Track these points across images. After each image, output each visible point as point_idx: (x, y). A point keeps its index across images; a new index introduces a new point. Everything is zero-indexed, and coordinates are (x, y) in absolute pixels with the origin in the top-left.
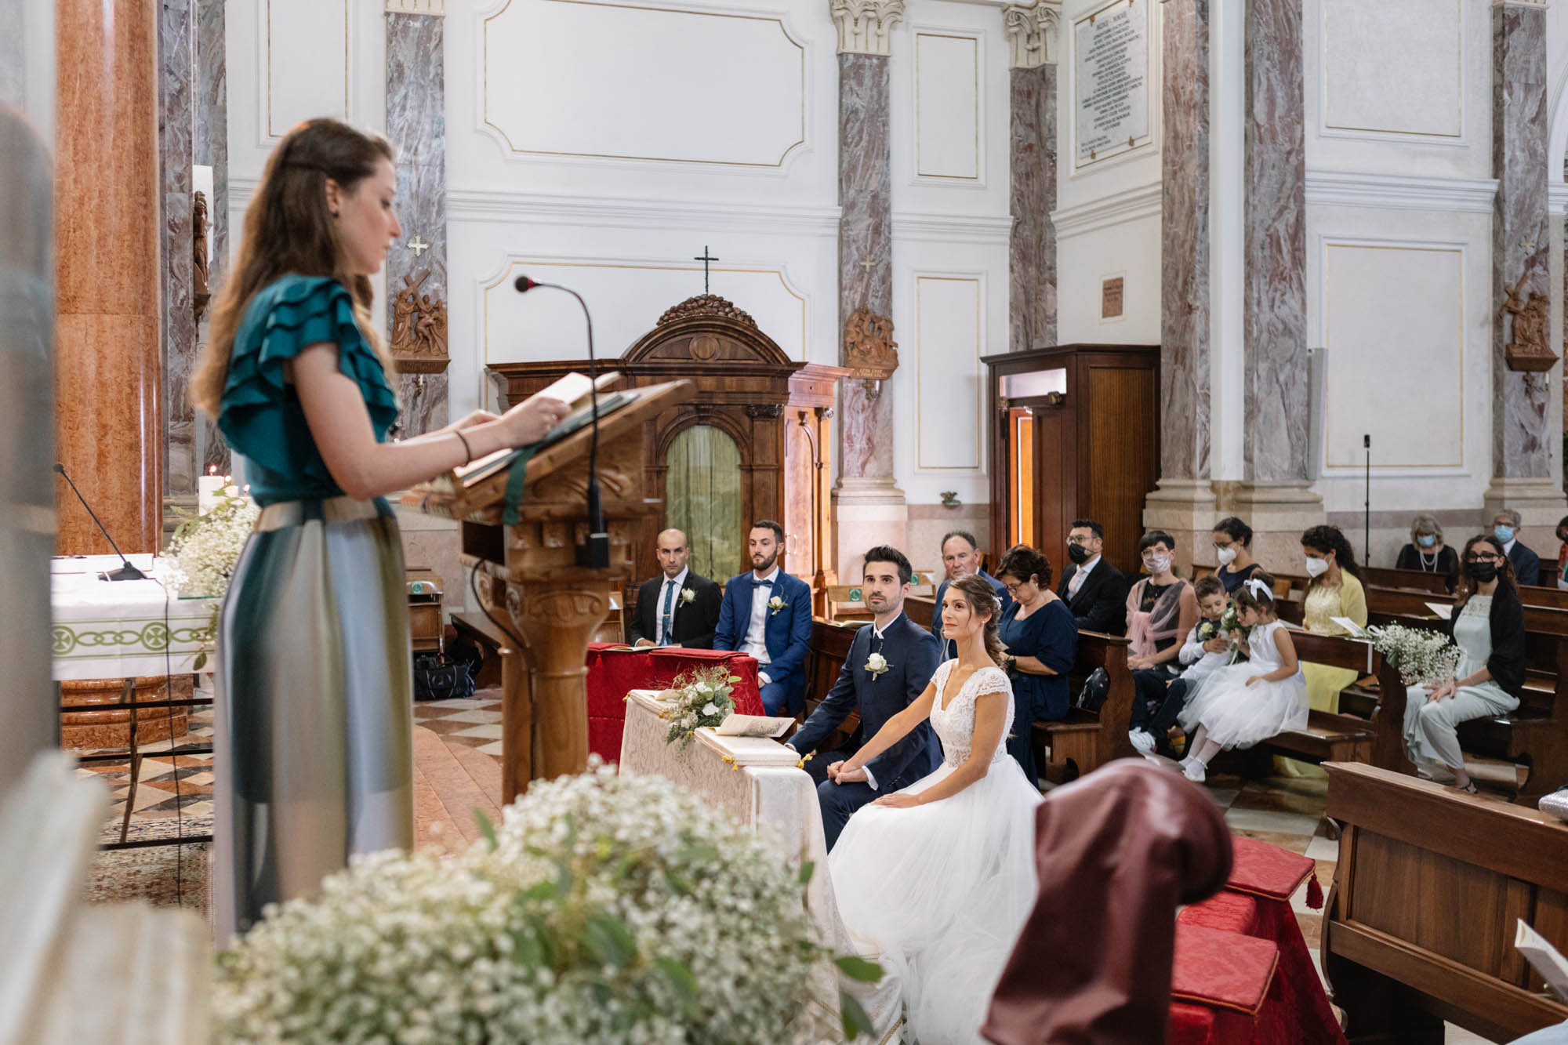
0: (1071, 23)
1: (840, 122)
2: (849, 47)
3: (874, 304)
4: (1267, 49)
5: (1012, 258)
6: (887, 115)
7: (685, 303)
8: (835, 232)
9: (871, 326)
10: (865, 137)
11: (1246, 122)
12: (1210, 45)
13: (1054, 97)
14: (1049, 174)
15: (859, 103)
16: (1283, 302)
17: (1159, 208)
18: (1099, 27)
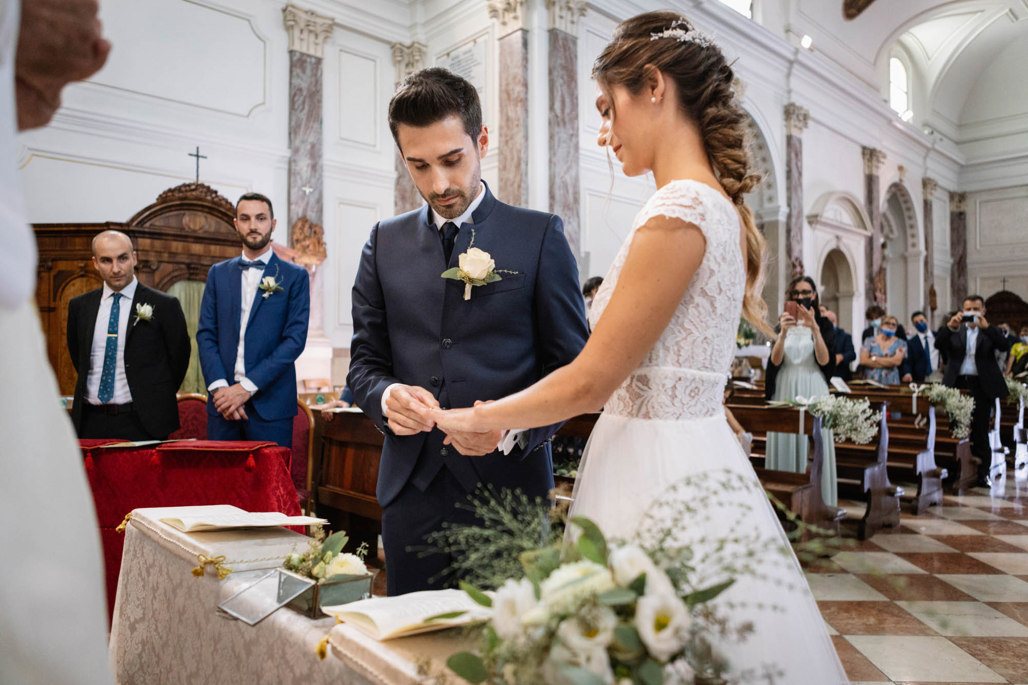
0: (434, 58)
1: (290, 95)
2: (297, 47)
3: (312, 216)
4: (561, 72)
5: (396, 197)
6: (321, 96)
7: (180, 187)
8: (286, 166)
9: (309, 231)
10: (307, 107)
11: (550, 114)
12: (529, 65)
15: (304, 85)
16: (569, 223)
17: (496, 164)
18: (453, 59)
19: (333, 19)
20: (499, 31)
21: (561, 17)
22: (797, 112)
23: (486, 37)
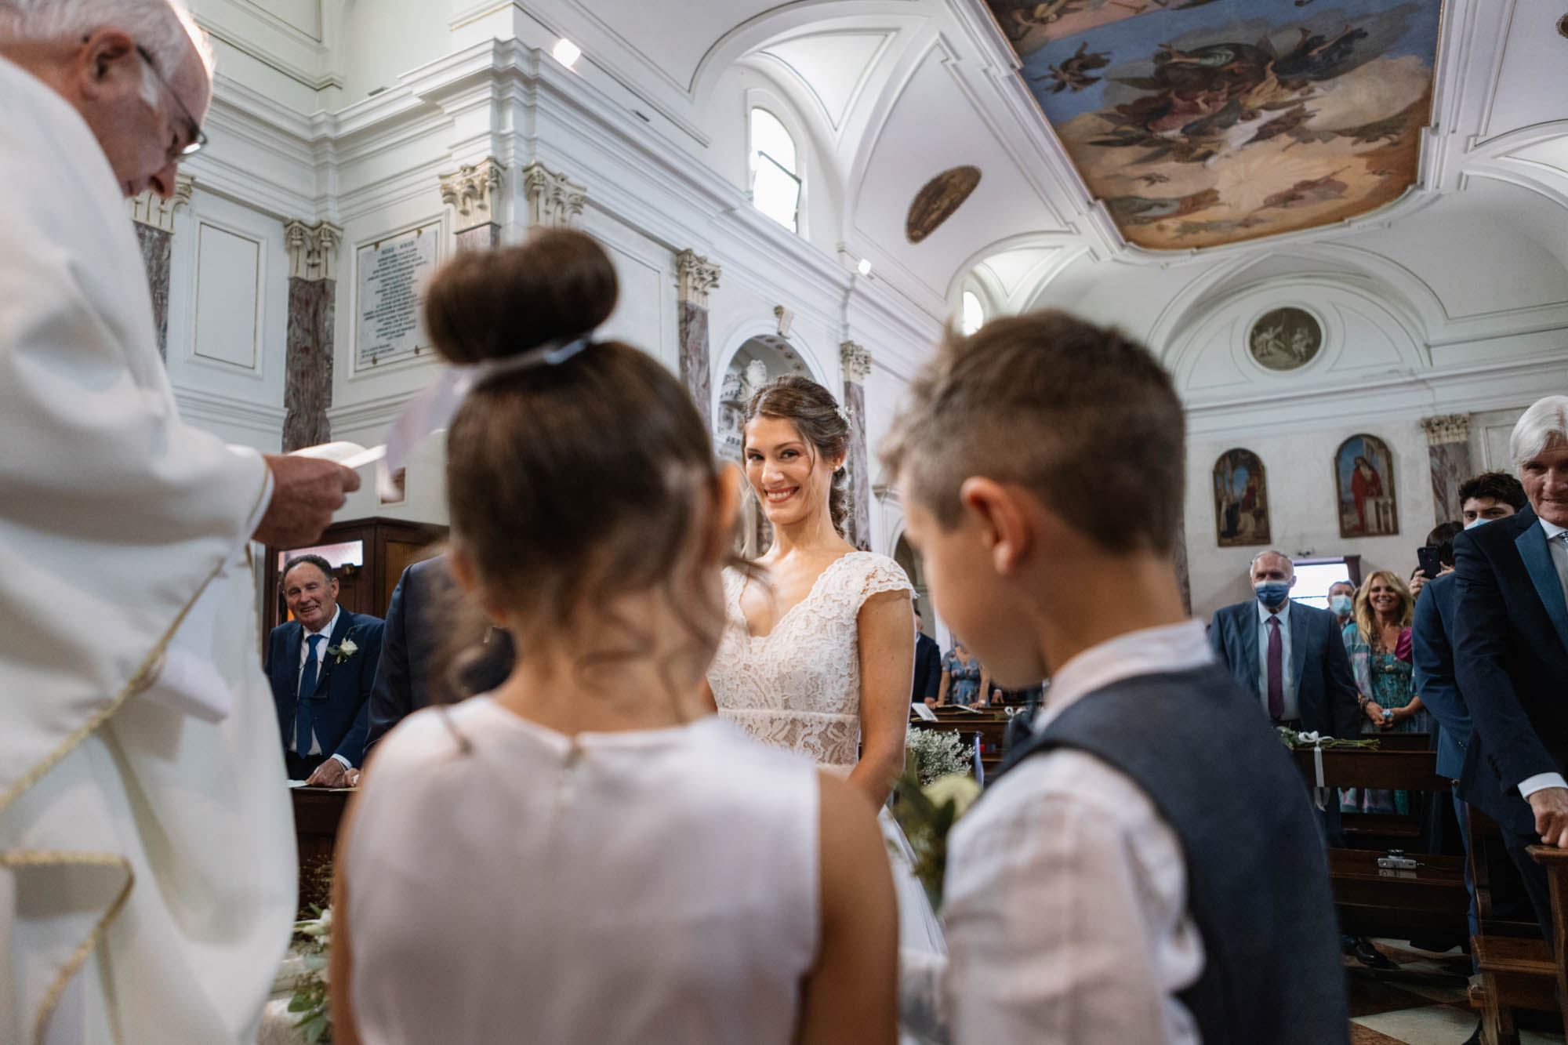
0: (354, 249)
6: (167, 289)
13: (333, 309)
14: (326, 375)
18: (384, 252)
19: (192, 179)
20: (456, 222)
21: (548, 213)
22: (855, 353)
23: (436, 227)
